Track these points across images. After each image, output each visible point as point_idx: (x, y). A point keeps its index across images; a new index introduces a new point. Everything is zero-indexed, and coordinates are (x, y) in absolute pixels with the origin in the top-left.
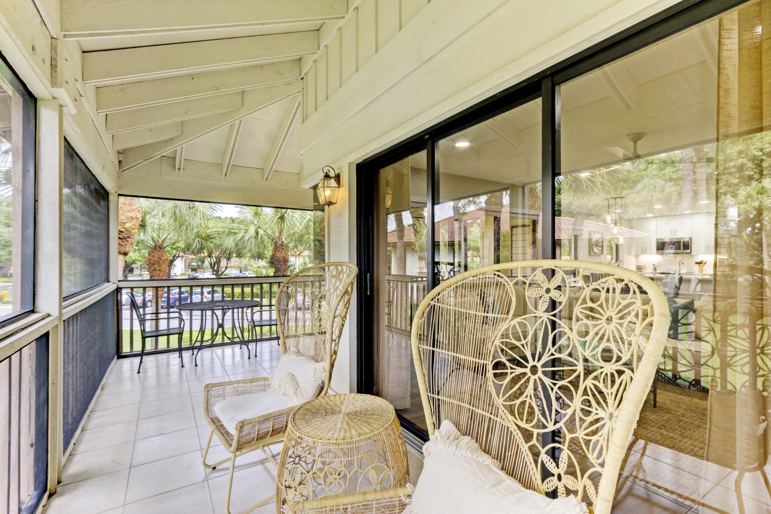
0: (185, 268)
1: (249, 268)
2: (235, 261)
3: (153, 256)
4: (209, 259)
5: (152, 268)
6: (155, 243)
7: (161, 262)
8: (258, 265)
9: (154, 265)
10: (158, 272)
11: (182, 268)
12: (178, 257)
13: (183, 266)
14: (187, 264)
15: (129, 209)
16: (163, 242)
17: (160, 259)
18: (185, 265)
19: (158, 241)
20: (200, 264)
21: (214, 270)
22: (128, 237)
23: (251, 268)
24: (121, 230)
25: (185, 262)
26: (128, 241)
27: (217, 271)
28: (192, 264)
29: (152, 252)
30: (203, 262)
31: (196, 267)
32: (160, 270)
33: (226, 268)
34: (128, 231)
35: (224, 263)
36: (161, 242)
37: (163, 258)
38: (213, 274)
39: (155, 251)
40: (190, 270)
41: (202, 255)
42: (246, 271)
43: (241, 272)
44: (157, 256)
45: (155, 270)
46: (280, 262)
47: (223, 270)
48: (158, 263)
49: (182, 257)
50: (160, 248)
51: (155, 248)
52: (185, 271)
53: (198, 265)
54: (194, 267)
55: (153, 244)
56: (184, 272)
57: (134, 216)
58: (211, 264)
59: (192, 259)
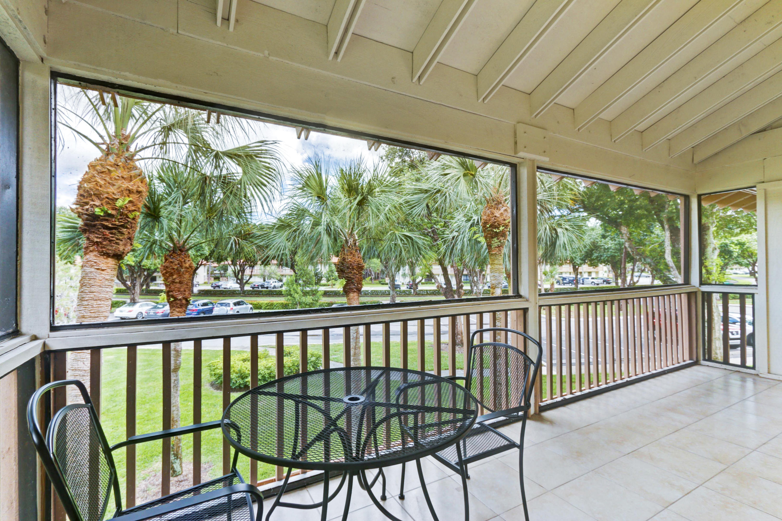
0: (208, 276)
1: (273, 276)
2: (258, 269)
3: (171, 262)
4: (233, 267)
5: (170, 279)
6: (174, 244)
7: (183, 270)
8: (282, 274)
9: (172, 275)
10: (178, 285)
11: (205, 276)
12: (201, 265)
13: (206, 274)
14: (210, 272)
15: (126, 174)
16: (185, 242)
17: (181, 266)
18: (208, 274)
19: (178, 241)
20: (222, 272)
21: (238, 279)
22: (123, 226)
23: (276, 277)
24: (110, 212)
25: (208, 271)
26: (122, 233)
27: (242, 280)
28: (215, 272)
29: (170, 256)
30: (226, 270)
31: (219, 275)
32: (180, 282)
33: (251, 277)
34: (122, 214)
35: (248, 271)
36: (181, 242)
37: (184, 265)
38: (237, 282)
39: (174, 255)
40: (213, 278)
41: (226, 263)
42: (270, 279)
43: (264, 280)
44: (177, 262)
45: (173, 282)
46: (353, 269)
47: (248, 278)
48: (178, 272)
49: (205, 265)
50: (180, 250)
51: (174, 251)
52: (208, 279)
53: (221, 274)
54: (217, 275)
55: (172, 245)
56: (206, 281)
57: (135, 188)
58: (235, 273)
59: (215, 267)
